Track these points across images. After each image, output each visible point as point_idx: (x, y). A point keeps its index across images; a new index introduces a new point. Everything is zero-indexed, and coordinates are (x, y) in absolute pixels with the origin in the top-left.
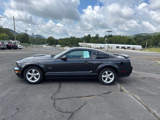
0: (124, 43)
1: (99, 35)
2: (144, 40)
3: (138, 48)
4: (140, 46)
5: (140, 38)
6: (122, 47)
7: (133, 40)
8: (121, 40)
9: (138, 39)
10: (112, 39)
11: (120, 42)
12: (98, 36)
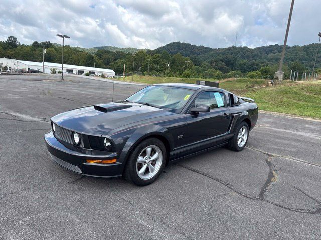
0: (78, 63)
1: (17, 40)
2: (115, 60)
3: (109, 74)
4: (112, 71)
5: (108, 56)
6: (79, 71)
7: (96, 58)
8: (73, 56)
9: (104, 56)
10: (52, 51)
11: (71, 61)
12: (15, 42)
